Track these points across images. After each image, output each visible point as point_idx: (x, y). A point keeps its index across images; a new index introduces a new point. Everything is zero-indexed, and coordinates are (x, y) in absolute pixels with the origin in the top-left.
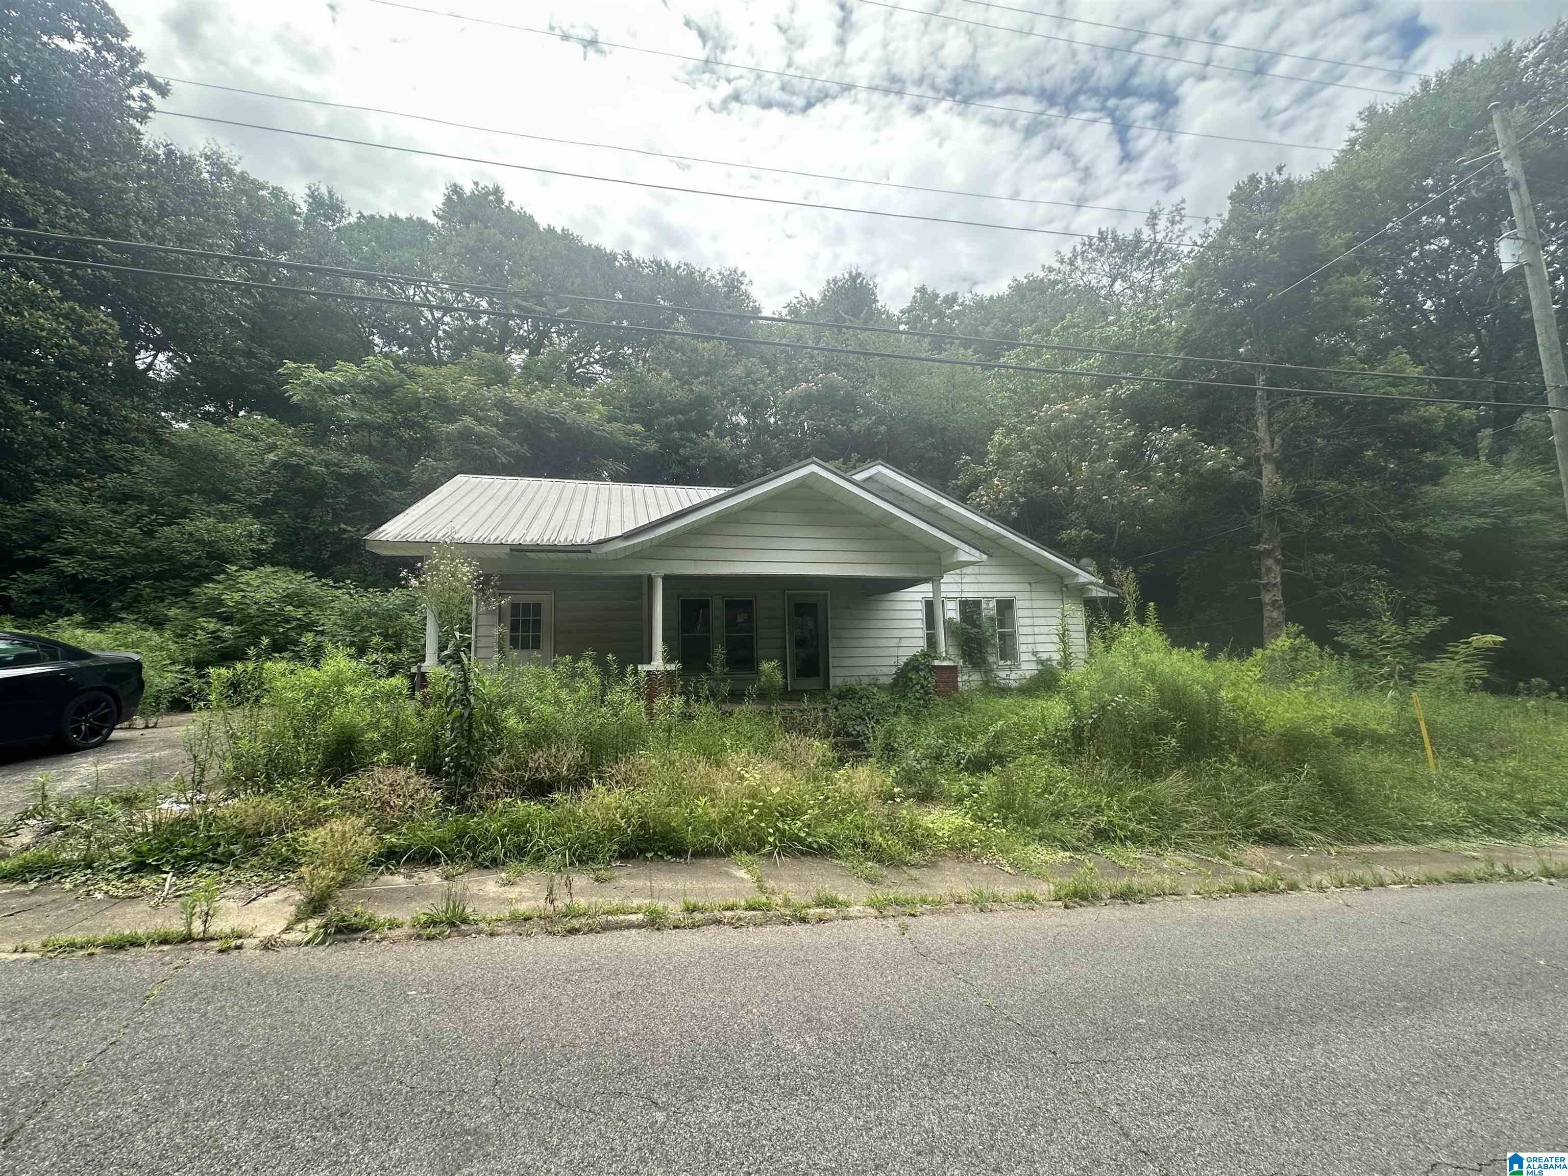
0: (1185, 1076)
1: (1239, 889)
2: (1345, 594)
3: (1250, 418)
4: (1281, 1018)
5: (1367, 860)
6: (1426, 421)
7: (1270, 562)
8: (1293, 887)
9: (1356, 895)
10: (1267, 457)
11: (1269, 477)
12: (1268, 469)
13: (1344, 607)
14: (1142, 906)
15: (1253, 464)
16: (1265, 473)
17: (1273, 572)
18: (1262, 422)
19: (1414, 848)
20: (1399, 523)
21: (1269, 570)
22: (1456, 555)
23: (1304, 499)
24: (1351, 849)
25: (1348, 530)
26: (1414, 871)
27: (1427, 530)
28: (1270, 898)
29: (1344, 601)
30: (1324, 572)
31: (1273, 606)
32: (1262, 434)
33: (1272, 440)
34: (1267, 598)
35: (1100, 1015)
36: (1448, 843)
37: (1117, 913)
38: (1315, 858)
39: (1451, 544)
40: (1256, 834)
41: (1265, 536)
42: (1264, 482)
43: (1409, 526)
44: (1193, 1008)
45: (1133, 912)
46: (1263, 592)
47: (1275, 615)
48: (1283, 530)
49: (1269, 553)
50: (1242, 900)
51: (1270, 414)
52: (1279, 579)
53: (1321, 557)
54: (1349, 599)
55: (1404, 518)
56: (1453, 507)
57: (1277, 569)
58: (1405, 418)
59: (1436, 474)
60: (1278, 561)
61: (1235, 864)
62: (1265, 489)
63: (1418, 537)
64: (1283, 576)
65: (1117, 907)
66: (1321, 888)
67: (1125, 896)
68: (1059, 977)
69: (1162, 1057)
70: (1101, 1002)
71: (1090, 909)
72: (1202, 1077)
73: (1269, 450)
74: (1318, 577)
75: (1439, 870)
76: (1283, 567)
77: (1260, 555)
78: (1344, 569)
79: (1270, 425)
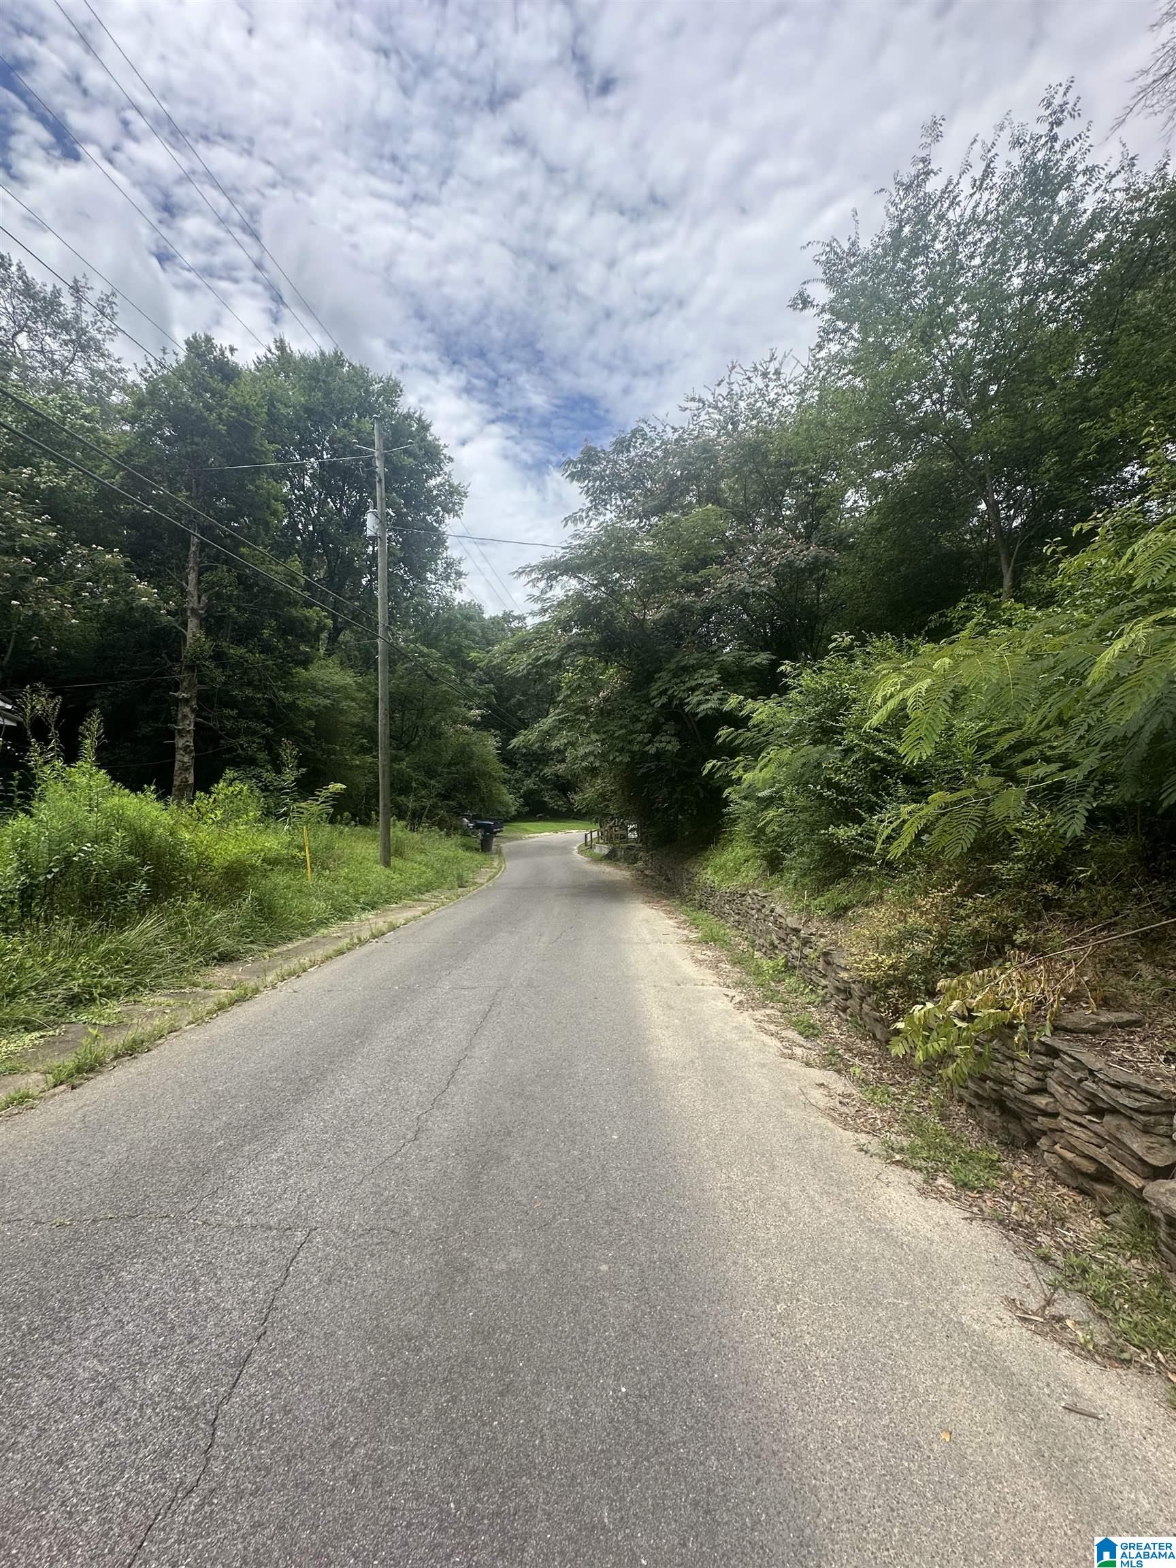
0: (278, 1160)
1: (221, 1007)
2: (241, 746)
3: (182, 568)
4: (306, 1085)
5: (287, 956)
6: (307, 619)
7: (187, 710)
8: (257, 991)
9: (293, 983)
10: (193, 610)
11: (193, 628)
12: (193, 624)
13: (239, 755)
14: (151, 1053)
15: (179, 613)
16: (190, 625)
17: (187, 721)
18: (192, 577)
19: (308, 940)
20: (282, 693)
21: (185, 717)
22: (312, 723)
23: (219, 657)
24: (275, 950)
25: (249, 692)
26: (319, 954)
27: (298, 702)
28: (246, 1005)
29: (240, 751)
30: (228, 725)
31: (185, 751)
32: (191, 588)
33: (199, 597)
34: (180, 742)
35: (183, 1161)
36: (324, 931)
37: (132, 1070)
38: (257, 964)
39: (310, 715)
40: (214, 958)
41: (185, 684)
42: (189, 635)
43: (288, 697)
44: (250, 1111)
45: (143, 1062)
46: (177, 737)
47: (186, 759)
48: (201, 682)
49: (187, 701)
50: (227, 1015)
51: (200, 574)
52: (192, 727)
53: (227, 711)
54: (243, 749)
55: (285, 690)
56: (311, 687)
57: (192, 717)
58: (294, 613)
59: (306, 662)
60: (193, 710)
61: (206, 988)
62: (189, 641)
63: (292, 706)
64: (196, 724)
65: (127, 1064)
66: (274, 987)
67: (132, 1050)
68: (119, 1154)
69: (254, 1158)
70: (176, 1150)
71: (100, 1078)
72: (289, 1153)
73: (196, 606)
74: (222, 729)
75: (330, 949)
76: (197, 716)
77: (177, 702)
78: (243, 724)
79: (199, 582)
